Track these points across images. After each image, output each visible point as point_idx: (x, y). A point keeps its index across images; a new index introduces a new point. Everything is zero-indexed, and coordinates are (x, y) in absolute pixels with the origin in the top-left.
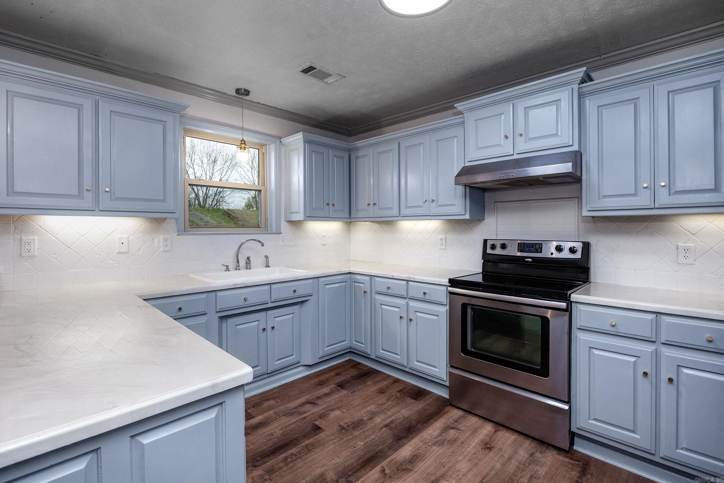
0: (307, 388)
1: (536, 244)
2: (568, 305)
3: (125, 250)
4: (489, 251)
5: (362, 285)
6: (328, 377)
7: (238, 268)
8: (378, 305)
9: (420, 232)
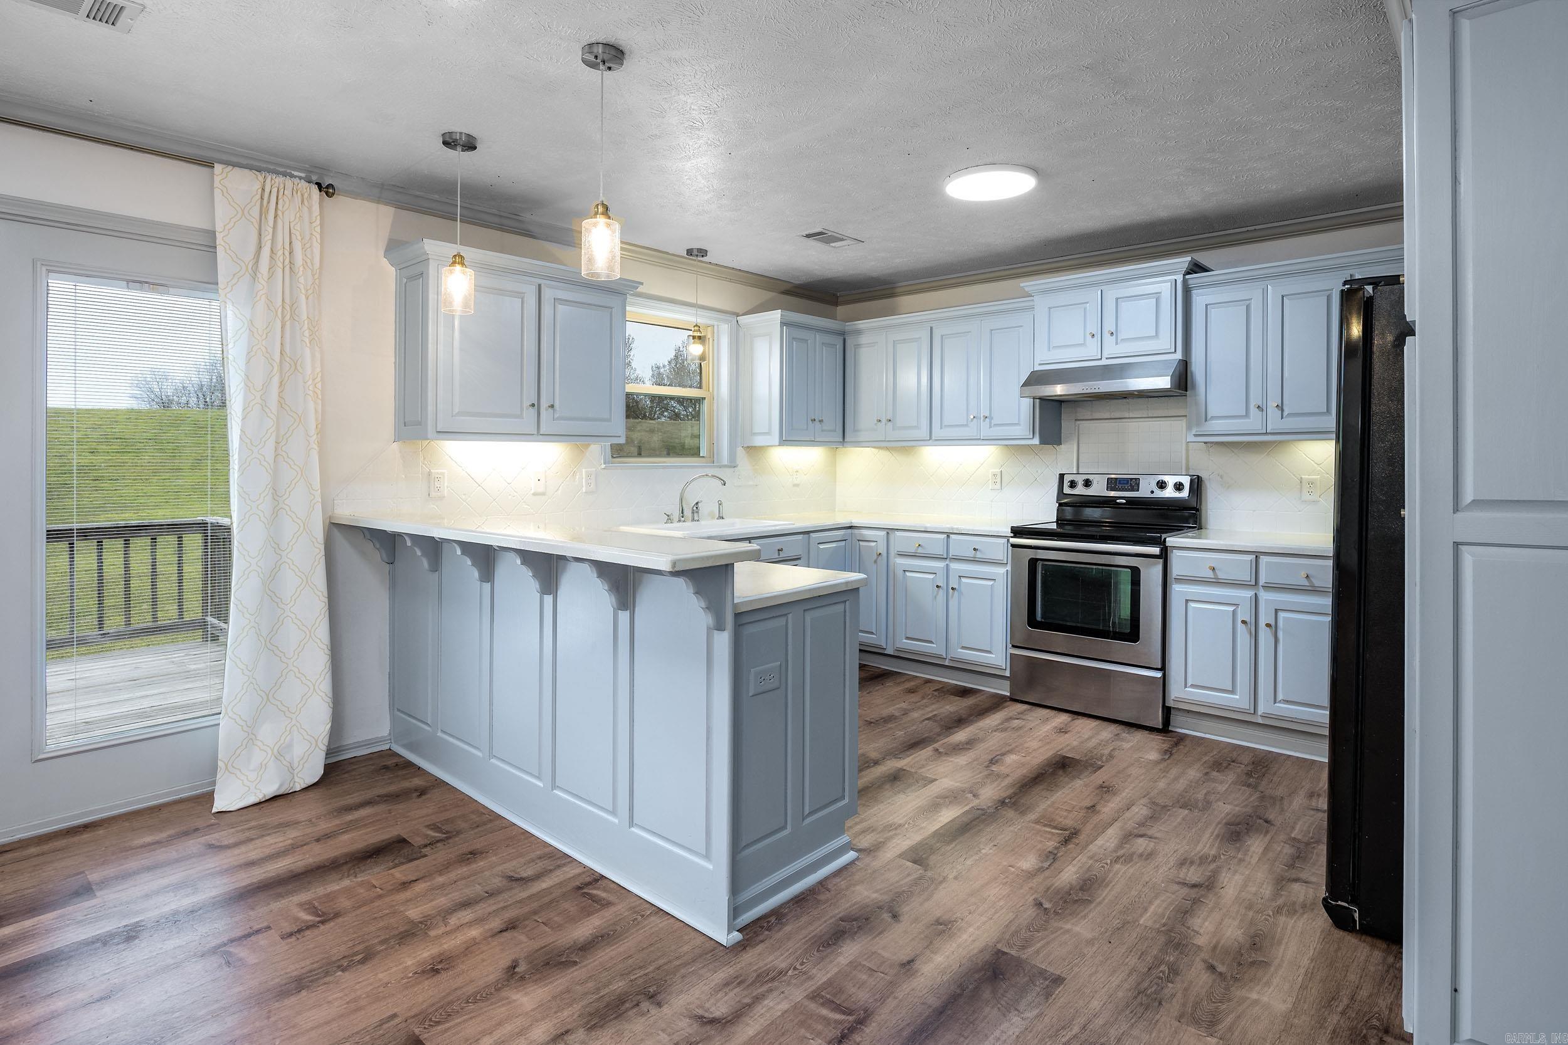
1: (1132, 479)
2: (1161, 551)
3: (541, 490)
4: (1067, 490)
5: (873, 544)
7: (683, 519)
8: (900, 573)
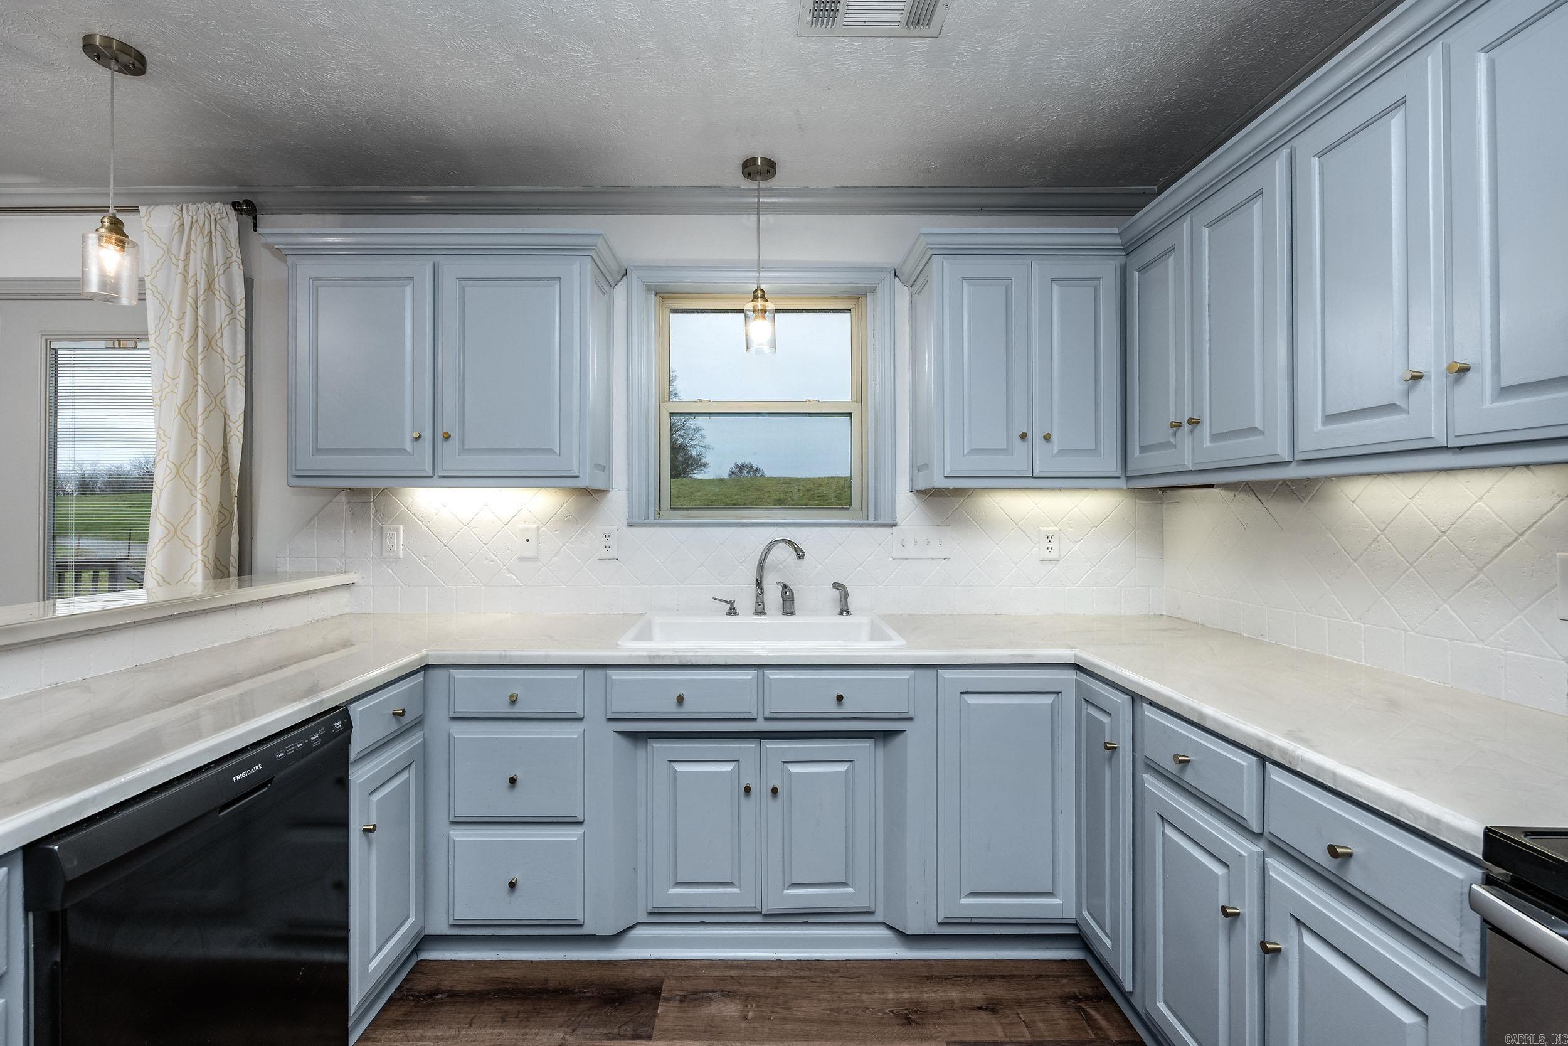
0: (860, 1012)
3: (531, 552)
5: (1105, 719)
6: (953, 1002)
7: (761, 609)
8: (1150, 816)
9: (1443, 529)
